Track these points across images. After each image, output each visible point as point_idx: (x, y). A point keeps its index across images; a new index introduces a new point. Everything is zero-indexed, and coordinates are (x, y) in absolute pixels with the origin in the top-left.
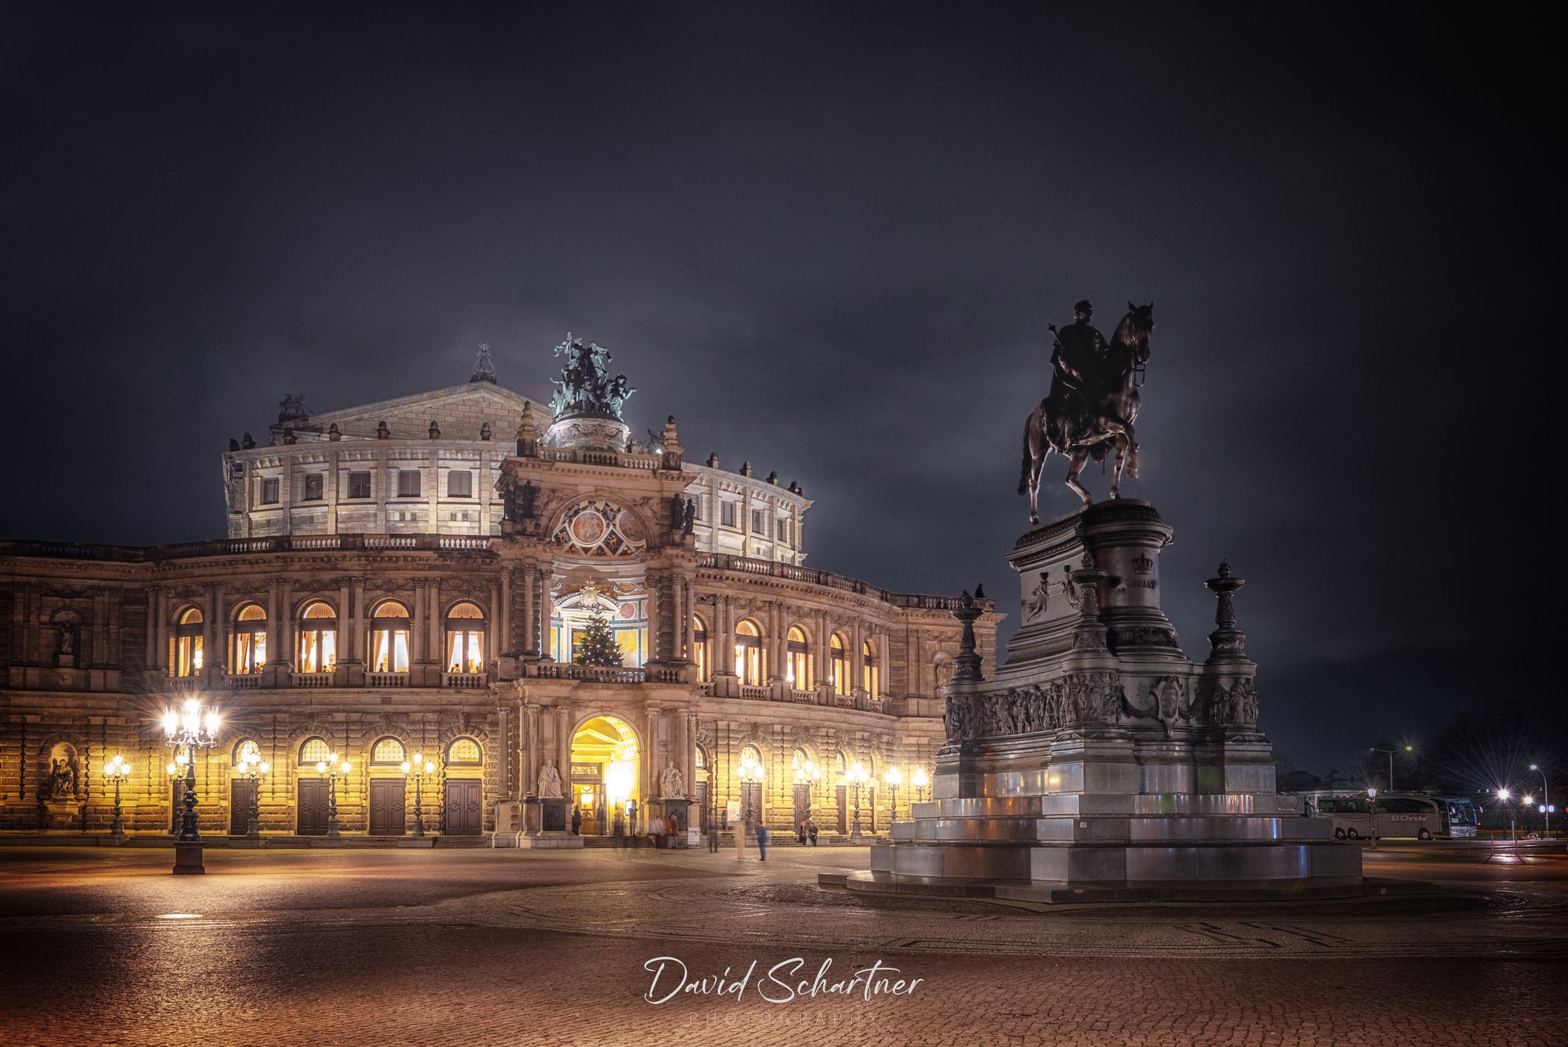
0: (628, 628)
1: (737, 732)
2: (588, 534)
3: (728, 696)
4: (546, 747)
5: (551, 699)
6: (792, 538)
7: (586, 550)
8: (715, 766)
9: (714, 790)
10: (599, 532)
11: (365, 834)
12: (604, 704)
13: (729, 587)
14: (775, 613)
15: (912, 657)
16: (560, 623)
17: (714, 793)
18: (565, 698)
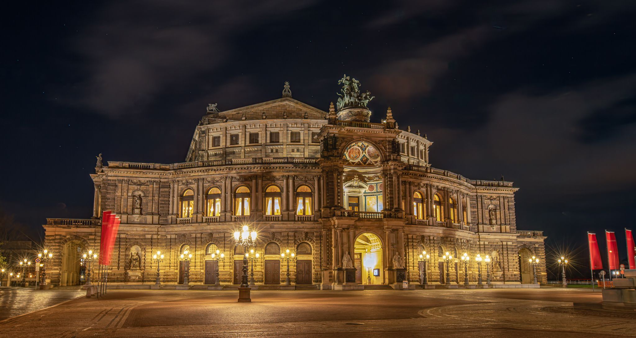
0: (372, 195)
1: (416, 239)
2: (354, 156)
4: (344, 246)
5: (347, 225)
6: (425, 158)
7: (353, 163)
8: (407, 254)
10: (359, 155)
11: (263, 284)
12: (367, 227)
13: (411, 178)
15: (480, 207)
18: (353, 225)
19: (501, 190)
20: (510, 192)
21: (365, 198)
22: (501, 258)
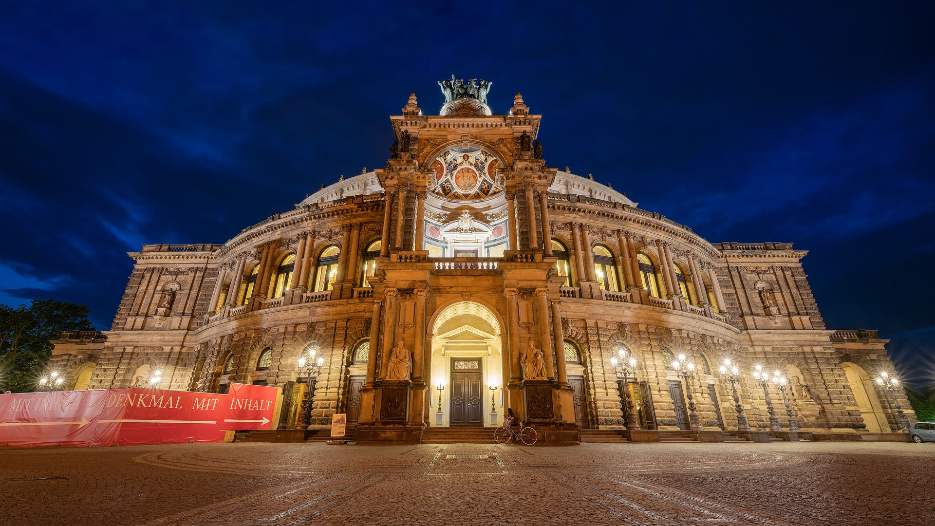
1: (606, 330)
2: (467, 185)
3: (592, 298)
5: (408, 283)
7: (466, 196)
8: (588, 360)
9: (591, 383)
10: (474, 181)
12: (465, 290)
13: (583, 217)
15: (738, 285)
16: (445, 245)
17: (591, 386)
18: (422, 281)
19: (774, 256)
20: (791, 258)
21: (488, 251)
22: (808, 377)
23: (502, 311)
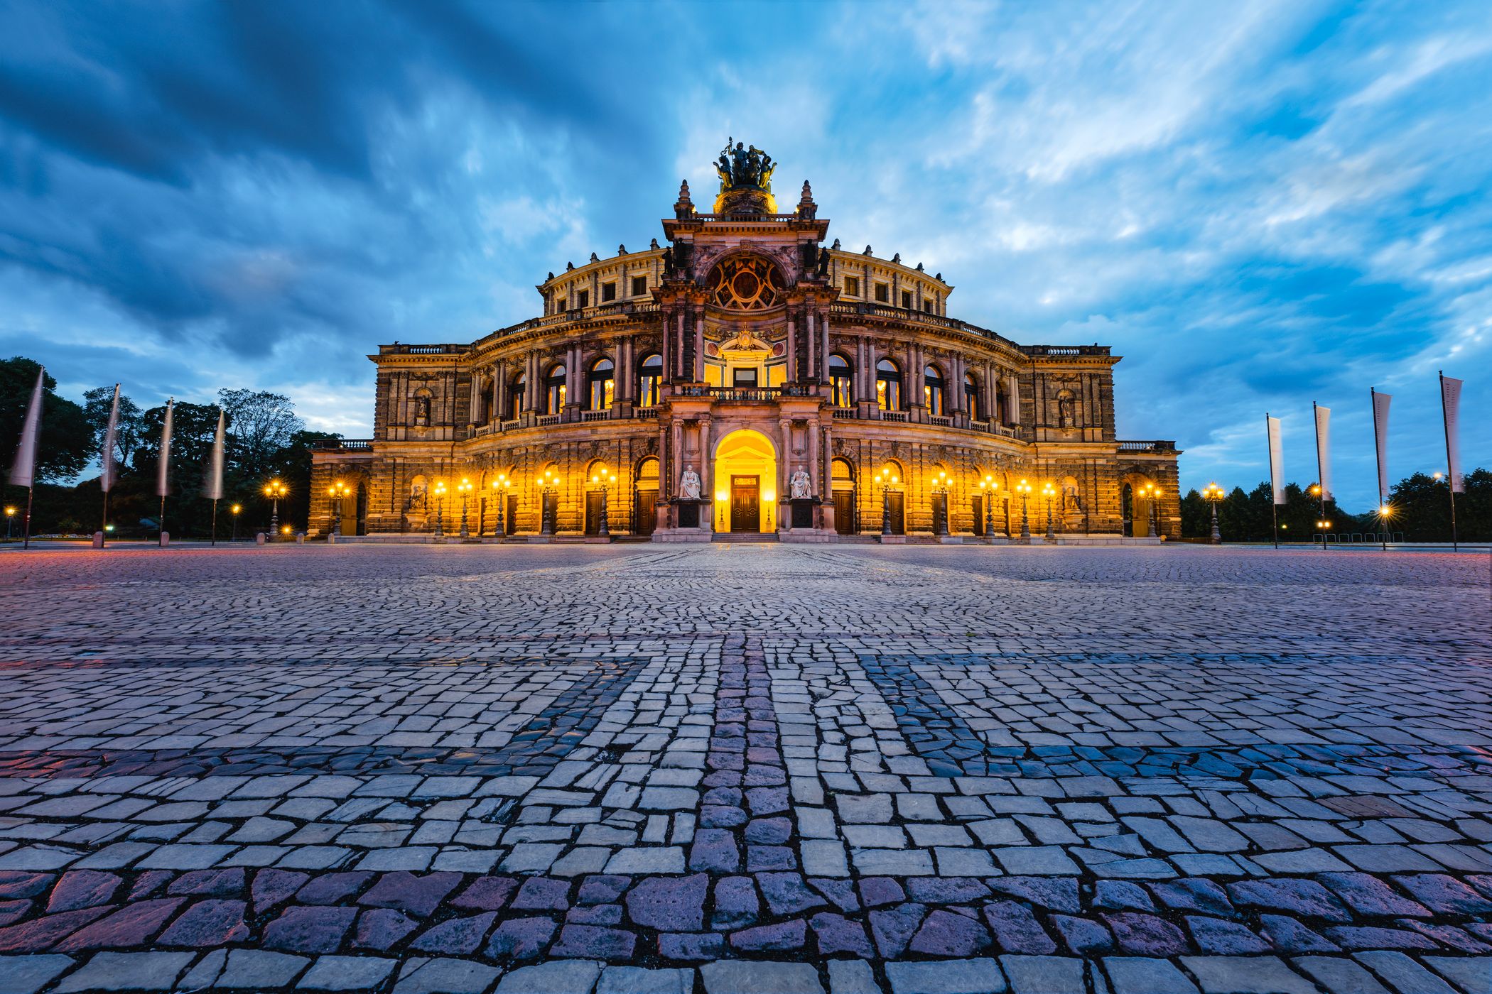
0: (778, 363)
1: (879, 449)
2: (745, 292)
3: (870, 418)
4: (693, 457)
5: (692, 414)
7: (746, 305)
8: (858, 477)
9: (858, 497)
10: (754, 289)
11: (582, 533)
12: (743, 419)
13: (869, 329)
14: (913, 352)
15: (1039, 395)
16: (724, 364)
17: (858, 499)
18: (705, 413)
20: (1103, 364)
21: (768, 370)
22: (1083, 488)
23: (778, 440)
